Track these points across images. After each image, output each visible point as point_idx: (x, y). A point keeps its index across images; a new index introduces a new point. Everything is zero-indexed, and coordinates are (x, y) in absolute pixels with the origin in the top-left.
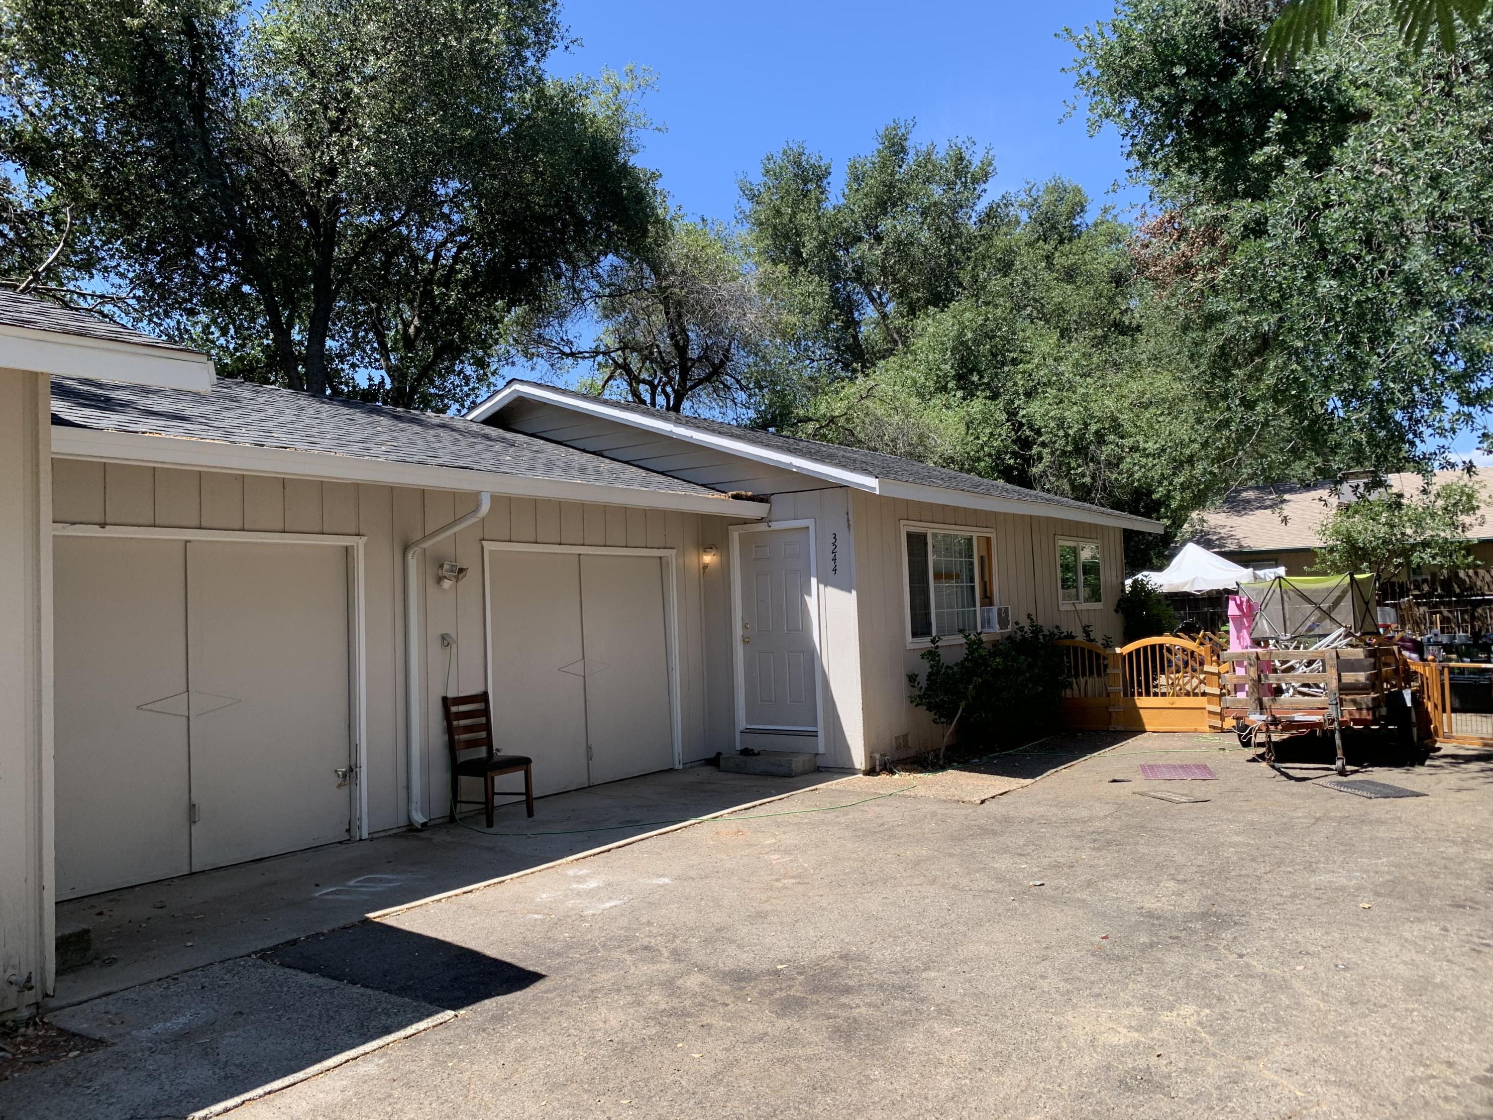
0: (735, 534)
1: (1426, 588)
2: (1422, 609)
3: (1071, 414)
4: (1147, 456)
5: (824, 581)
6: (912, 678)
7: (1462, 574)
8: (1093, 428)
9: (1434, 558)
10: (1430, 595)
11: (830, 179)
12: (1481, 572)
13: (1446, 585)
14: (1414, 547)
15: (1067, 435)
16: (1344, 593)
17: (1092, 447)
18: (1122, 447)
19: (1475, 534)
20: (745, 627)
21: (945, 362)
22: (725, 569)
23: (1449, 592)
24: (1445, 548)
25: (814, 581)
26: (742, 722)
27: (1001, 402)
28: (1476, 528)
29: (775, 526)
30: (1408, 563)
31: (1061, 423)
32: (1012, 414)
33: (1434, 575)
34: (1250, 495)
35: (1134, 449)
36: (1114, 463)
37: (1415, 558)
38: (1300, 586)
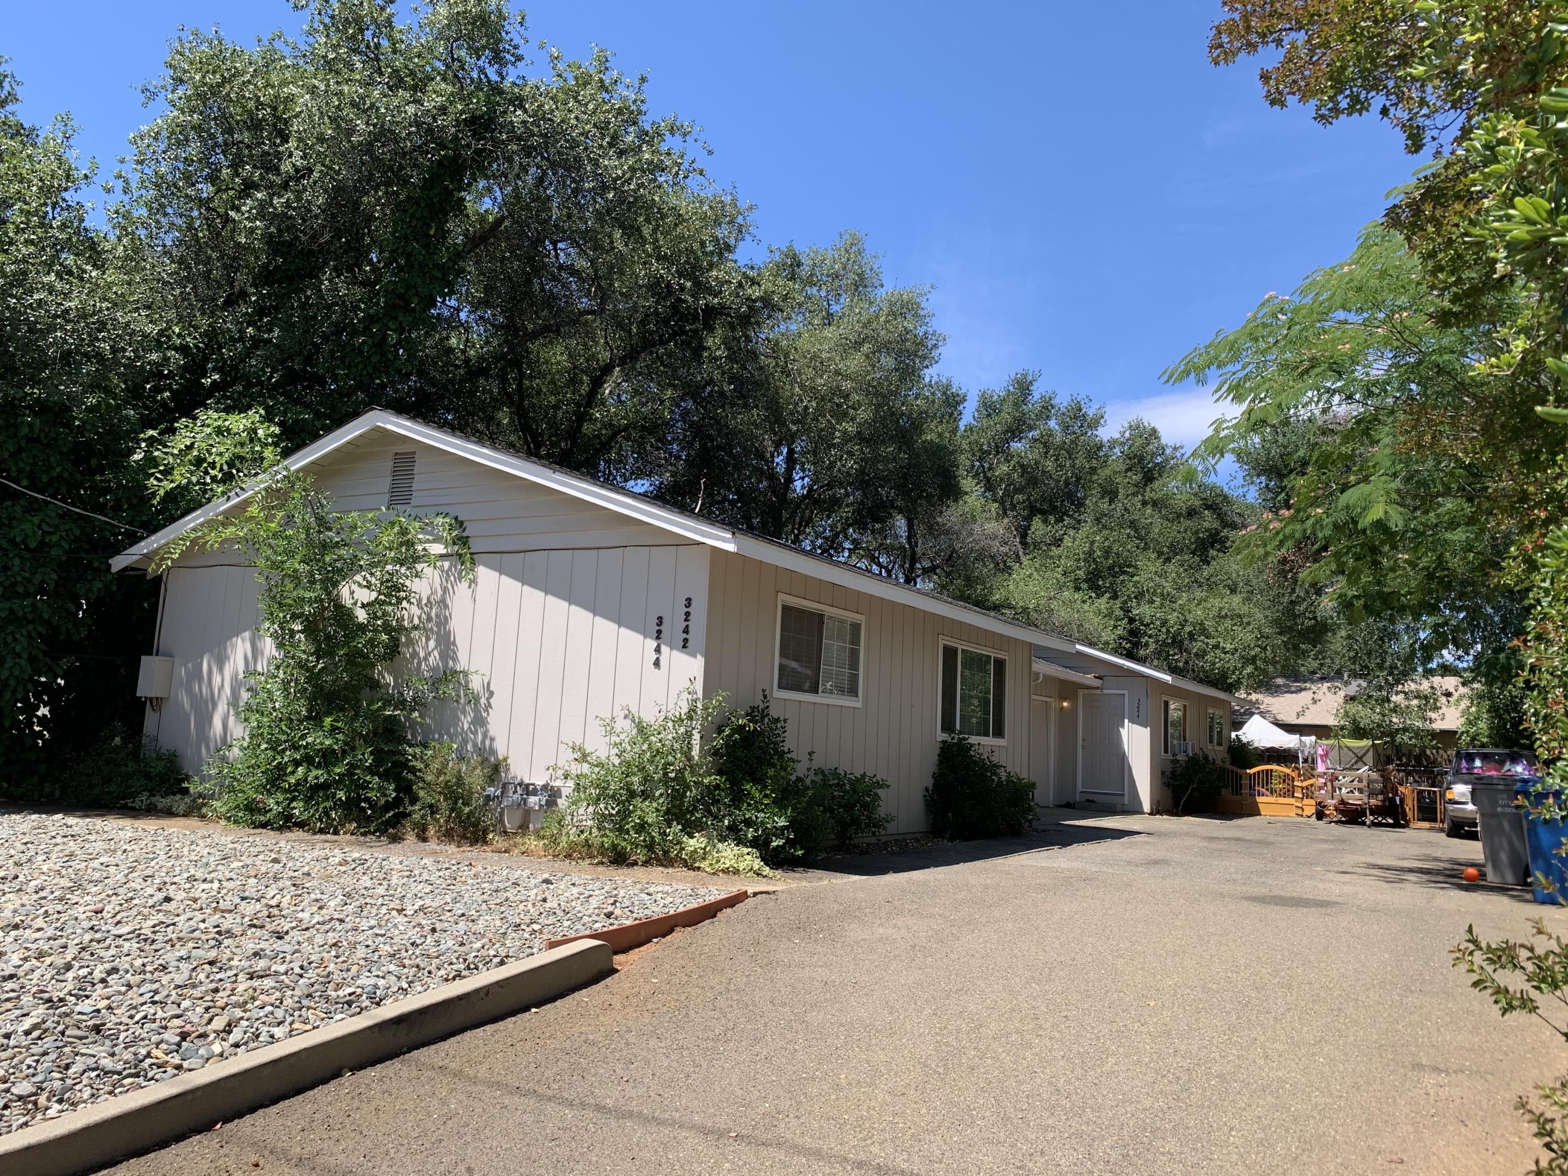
0: (1081, 693)
1: (1404, 760)
2: (1401, 774)
3: (1173, 618)
4: (1226, 653)
5: (1132, 721)
6: (1163, 773)
7: (1428, 752)
8: (1188, 629)
9: (1410, 739)
10: (1407, 765)
11: (965, 404)
12: (1441, 752)
13: (1418, 759)
14: (1398, 730)
15: (1168, 631)
16: (1368, 751)
17: (1186, 642)
18: (1207, 644)
19: (1438, 726)
20: (1084, 740)
21: (1079, 568)
22: (1074, 710)
23: (1419, 764)
24: (1418, 733)
25: (1126, 721)
26: (1080, 788)
27: (1118, 603)
28: (1439, 722)
29: (1105, 691)
30: (1393, 741)
31: (1164, 623)
32: (1126, 610)
33: (1410, 751)
34: (1280, 681)
35: (1216, 647)
36: (1202, 655)
37: (1398, 738)
38: (1349, 745)
